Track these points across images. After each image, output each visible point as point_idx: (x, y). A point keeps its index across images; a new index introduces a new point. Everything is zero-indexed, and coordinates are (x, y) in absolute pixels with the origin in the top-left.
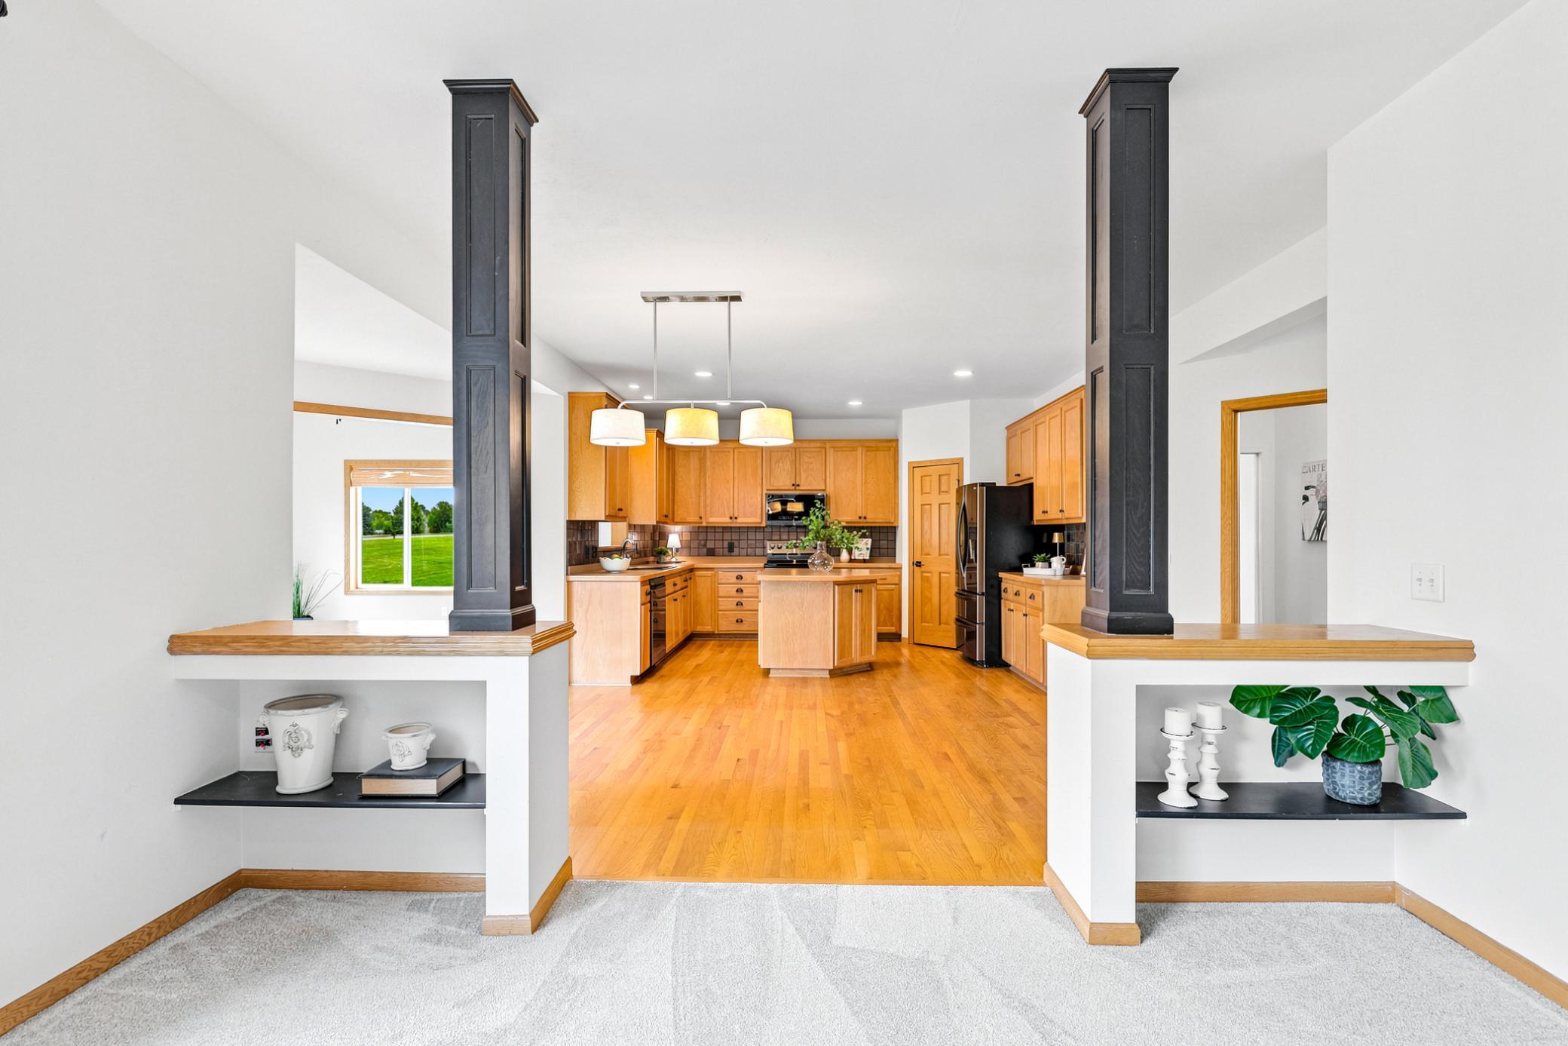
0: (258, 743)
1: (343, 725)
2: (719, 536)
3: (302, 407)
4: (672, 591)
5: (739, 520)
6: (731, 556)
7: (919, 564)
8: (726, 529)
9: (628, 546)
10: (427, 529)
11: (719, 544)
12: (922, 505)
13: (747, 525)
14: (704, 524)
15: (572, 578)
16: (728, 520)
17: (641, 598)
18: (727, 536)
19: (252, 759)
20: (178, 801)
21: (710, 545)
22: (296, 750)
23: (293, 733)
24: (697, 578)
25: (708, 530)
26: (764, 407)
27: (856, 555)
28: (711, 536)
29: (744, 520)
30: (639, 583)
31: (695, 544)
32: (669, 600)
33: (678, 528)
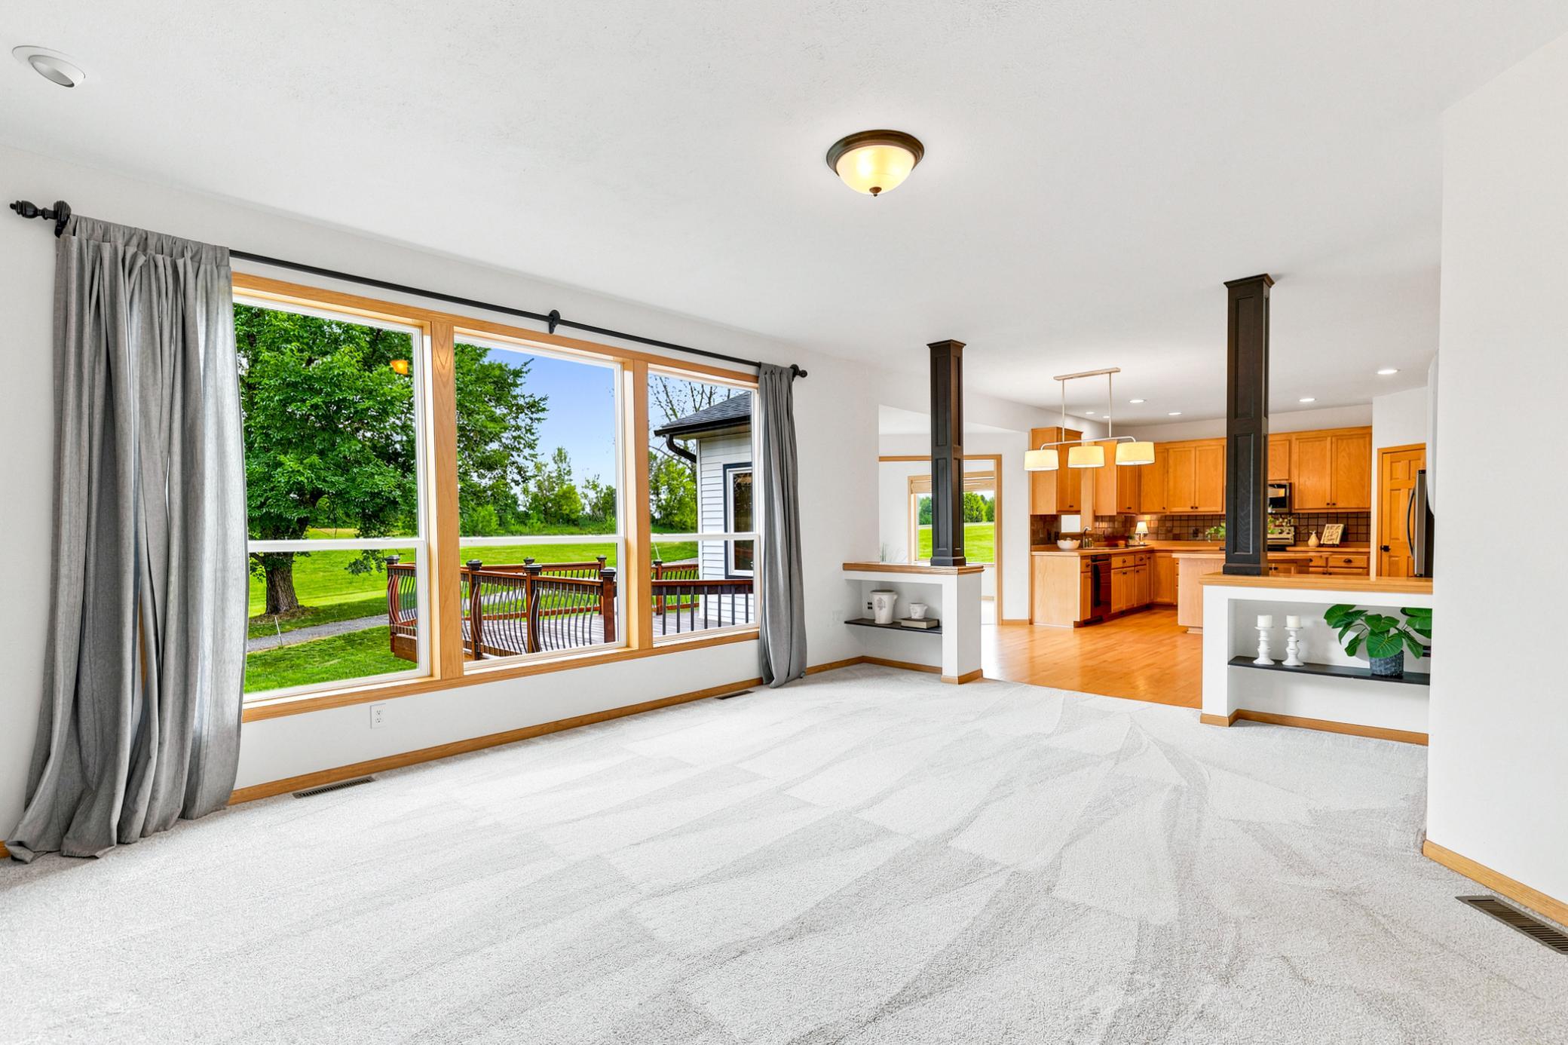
0: (869, 608)
1: (896, 601)
2: (1184, 523)
3: (882, 459)
4: (1121, 566)
5: (1200, 509)
6: (1195, 540)
7: (1386, 549)
8: (1189, 518)
9: (1087, 532)
10: (985, 518)
11: (1184, 531)
12: (1392, 490)
13: (1212, 513)
14: (1168, 514)
15: (1034, 553)
16: (1190, 509)
17: (1081, 568)
18: (1192, 523)
19: (866, 614)
20: (846, 622)
21: (1176, 531)
22: (881, 608)
23: (880, 601)
24: (1158, 559)
25: (1173, 518)
26: (1132, 441)
27: (1324, 540)
28: (1177, 523)
29: (1205, 509)
30: (1079, 558)
31: (1163, 530)
32: (1114, 573)
33: (1147, 517)
